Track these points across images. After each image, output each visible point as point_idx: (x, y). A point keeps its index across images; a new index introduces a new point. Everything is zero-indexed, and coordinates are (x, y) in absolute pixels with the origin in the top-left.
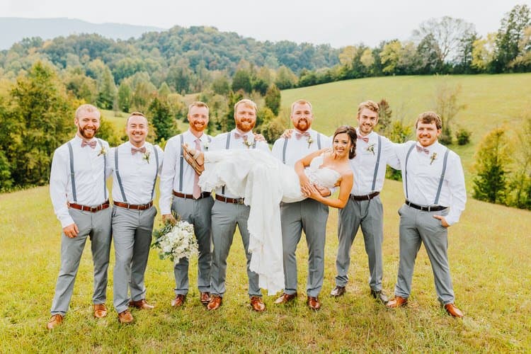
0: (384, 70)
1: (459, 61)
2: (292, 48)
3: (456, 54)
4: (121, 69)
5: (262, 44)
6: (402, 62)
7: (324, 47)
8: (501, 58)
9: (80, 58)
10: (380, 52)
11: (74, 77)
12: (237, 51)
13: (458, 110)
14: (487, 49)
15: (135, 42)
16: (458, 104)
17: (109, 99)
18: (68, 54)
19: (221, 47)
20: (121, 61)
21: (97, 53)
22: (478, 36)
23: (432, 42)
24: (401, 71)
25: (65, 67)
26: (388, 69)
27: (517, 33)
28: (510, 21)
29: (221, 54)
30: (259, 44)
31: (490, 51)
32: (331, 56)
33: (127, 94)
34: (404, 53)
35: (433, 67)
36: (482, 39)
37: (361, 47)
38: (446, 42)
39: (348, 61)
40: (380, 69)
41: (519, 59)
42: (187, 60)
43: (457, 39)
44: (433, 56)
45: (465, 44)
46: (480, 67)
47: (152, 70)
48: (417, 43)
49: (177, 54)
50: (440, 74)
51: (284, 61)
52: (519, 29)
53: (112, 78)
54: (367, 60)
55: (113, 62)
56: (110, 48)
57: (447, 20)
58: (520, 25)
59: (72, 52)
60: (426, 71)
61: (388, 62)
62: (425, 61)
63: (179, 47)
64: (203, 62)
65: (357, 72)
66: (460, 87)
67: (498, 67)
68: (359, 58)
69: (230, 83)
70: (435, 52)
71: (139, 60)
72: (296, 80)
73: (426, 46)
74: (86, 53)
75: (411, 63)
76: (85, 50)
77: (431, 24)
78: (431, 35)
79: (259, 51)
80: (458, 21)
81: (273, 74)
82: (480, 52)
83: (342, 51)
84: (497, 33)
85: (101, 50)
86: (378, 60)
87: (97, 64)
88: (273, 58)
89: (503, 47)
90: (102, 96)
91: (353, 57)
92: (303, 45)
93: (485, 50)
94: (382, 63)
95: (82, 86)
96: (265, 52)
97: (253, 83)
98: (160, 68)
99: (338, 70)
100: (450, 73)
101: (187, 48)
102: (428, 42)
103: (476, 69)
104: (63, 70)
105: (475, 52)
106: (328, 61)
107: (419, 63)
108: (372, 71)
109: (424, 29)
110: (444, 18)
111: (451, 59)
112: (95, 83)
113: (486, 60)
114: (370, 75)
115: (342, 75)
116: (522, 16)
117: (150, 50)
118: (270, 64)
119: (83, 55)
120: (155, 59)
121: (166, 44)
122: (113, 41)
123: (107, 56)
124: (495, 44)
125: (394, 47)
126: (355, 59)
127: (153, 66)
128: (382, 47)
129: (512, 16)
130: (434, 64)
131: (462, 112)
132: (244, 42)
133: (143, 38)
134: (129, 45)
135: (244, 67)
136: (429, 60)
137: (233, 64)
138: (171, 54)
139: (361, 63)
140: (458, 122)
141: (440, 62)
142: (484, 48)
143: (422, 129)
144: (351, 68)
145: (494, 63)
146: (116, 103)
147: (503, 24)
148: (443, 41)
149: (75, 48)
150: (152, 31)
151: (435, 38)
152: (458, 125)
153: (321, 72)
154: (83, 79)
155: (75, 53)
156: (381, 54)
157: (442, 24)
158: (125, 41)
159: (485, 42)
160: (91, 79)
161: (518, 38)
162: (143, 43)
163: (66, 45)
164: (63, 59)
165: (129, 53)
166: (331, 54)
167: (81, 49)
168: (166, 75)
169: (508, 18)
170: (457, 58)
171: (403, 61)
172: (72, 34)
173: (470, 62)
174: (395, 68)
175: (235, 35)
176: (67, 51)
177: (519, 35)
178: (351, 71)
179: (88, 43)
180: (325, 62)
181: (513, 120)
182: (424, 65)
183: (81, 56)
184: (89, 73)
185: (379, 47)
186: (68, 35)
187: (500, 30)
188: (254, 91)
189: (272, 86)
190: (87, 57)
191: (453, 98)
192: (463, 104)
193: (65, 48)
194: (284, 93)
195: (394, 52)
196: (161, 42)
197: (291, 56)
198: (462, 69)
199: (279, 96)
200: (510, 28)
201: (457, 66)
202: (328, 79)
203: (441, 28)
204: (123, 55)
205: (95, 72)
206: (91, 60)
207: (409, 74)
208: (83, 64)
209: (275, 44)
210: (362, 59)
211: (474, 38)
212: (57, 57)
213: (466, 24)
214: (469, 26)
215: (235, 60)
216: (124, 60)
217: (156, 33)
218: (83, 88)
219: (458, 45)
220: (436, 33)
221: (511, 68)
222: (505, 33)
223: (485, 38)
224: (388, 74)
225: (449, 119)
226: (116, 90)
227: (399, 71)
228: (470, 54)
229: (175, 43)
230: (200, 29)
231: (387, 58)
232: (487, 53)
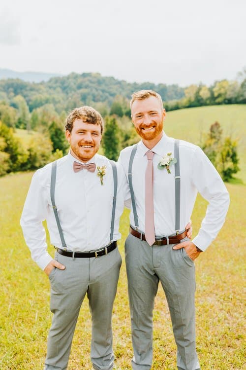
0: (216, 101)
2: (152, 86)
4: (35, 102)
5: (131, 85)
7: (175, 86)
10: (214, 88)
12: (114, 89)
15: (44, 84)
17: (25, 122)
19: (103, 87)
20: (35, 97)
21: (19, 91)
24: (229, 102)
26: (219, 100)
29: (103, 91)
30: (129, 84)
33: (37, 119)
34: (232, 88)
37: (200, 86)
39: (190, 96)
40: (214, 100)
42: (80, 95)
47: (55, 102)
48: (241, 81)
49: (73, 92)
53: (27, 108)
54: (205, 94)
55: (30, 97)
56: (28, 88)
59: (2, 91)
61: (220, 95)
63: (75, 87)
64: (90, 97)
65: (198, 102)
68: (199, 93)
69: (109, 111)
71: (47, 96)
74: (11, 91)
75: (236, 96)
76: (11, 89)
79: (129, 89)
83: (187, 88)
85: (21, 89)
86: (212, 94)
87: (19, 99)
90: (21, 120)
91: (194, 92)
92: (160, 85)
94: (215, 96)
96: (133, 89)
97: (124, 111)
98: (62, 101)
99: (184, 101)
101: (79, 87)
106: (177, 95)
107: (242, 96)
108: (208, 102)
114: (205, 104)
115: (187, 105)
117: (55, 89)
120: (58, 95)
121: (66, 85)
122: (30, 83)
123: (25, 93)
125: (224, 84)
126: (196, 94)
127: (57, 100)
128: (215, 84)
132: (119, 83)
133: (50, 81)
134: (40, 86)
135: (119, 100)
137: (111, 98)
138: (69, 91)
139: (200, 96)
144: (193, 99)
146: (29, 125)
149: (4, 88)
150: (56, 76)
153: (172, 103)
154: (8, 109)
155: (4, 91)
156: (214, 90)
158: (38, 83)
160: (13, 109)
162: (50, 84)
165: (41, 91)
166: (179, 91)
167: (8, 88)
168: (65, 106)
171: (230, 95)
172: (3, 78)
174: (225, 100)
175: (112, 78)
178: (193, 102)
179: (13, 84)
180: (174, 96)
183: (8, 93)
185: (213, 85)
188: (124, 116)
190: (12, 94)
195: (224, 88)
196: (63, 82)
202: (176, 108)
204: (37, 93)
206: (15, 96)
207: (234, 103)
208: (10, 99)
209: (140, 84)
210: (201, 93)
215: (113, 95)
216: (37, 96)
217: (59, 78)
224: (219, 104)
226: (29, 116)
227: (227, 101)
229: (72, 84)
230: (89, 75)
231: (219, 92)
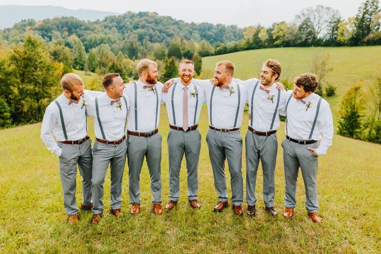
0: (275, 43)
1: (328, 37)
2: (210, 27)
3: (326, 32)
4: (90, 42)
5: (189, 25)
6: (287, 38)
7: (232, 27)
8: (357, 34)
9: (61, 34)
10: (273, 30)
11: (57, 48)
12: (172, 29)
13: (327, 72)
14: (348, 29)
15: (100, 23)
16: (327, 67)
17: (81, 63)
18: (53, 31)
19: (160, 27)
20: (90, 36)
21: (74, 30)
22: (341, 20)
23: (309, 24)
24: (287, 44)
25: (51, 40)
26: (278, 42)
27: (369, 17)
28: (364, 9)
29: (160, 31)
30: (187, 25)
31: (350, 29)
33: (94, 59)
34: (290, 31)
35: (310, 41)
36: (344, 22)
37: (258, 27)
38: (319, 23)
39: (249, 36)
40: (271, 43)
41: (371, 36)
42: (137, 36)
43: (327, 21)
44: (310, 33)
45: (333, 25)
46: (343, 41)
47: (110, 42)
48: (299, 24)
49: (129, 32)
50: (314, 46)
51: (204, 36)
52: (371, 15)
53: (83, 48)
54: (263, 36)
55: (84, 37)
56: (83, 27)
57: (320, 8)
58: (372, 12)
59: (56, 30)
60: (305, 44)
61: (278, 38)
62: (304, 37)
63: (131, 27)
64: (147, 37)
65: (256, 44)
66: (329, 56)
67: (356, 41)
68: (257, 34)
69: (167, 52)
70: (311, 31)
71: (103, 36)
72: (213, 50)
73: (304, 26)
74: (65, 30)
75: (294, 38)
76: (65, 28)
77: (308, 10)
78: (308, 18)
79: (187, 30)
80: (328, 8)
81: (197, 46)
82: (343, 31)
83: (245, 30)
84: (355, 17)
85: (76, 28)
86: (271, 36)
87: (73, 38)
88: (196, 35)
89: (360, 27)
90: (77, 61)
91: (253, 34)
92: (218, 25)
93: (346, 29)
94: (274, 38)
95: (62, 53)
96: (191, 30)
97: (182, 52)
98: (118, 41)
99: (242, 43)
100: (322, 46)
101: (136, 27)
103: (340, 43)
104: (50, 42)
105: (340, 31)
106: (236, 37)
107: (300, 38)
108: (266, 44)
109: (303, 14)
110: (318, 6)
111: (322, 36)
112: (72, 51)
113: (347, 37)
114: (265, 47)
115: (246, 47)
116: (373, 5)
117: (110, 28)
118: (195, 38)
119: (63, 32)
120: (114, 35)
121: (122, 24)
122: (85, 22)
123: (80, 32)
124: (354, 25)
125: (282, 27)
126: (255, 35)
127: (113, 40)
128: (274, 27)
129: (366, 5)
130: (310, 39)
131: (330, 73)
132: (177, 23)
133: (106, 20)
134: (96, 25)
135: (177, 41)
136: (307, 36)
137: (169, 39)
138: (125, 31)
139: (259, 38)
140: (327, 81)
141: (314, 38)
142: (346, 28)
144: (251, 41)
145: (352, 39)
146: (86, 66)
147: (359, 11)
148: (317, 23)
149: (58, 27)
150: (112, 15)
151: (311, 20)
152: (327, 83)
153: (230, 44)
154: (63, 48)
155: (58, 30)
156: (273, 32)
157: (316, 10)
158: (93, 22)
159: (346, 24)
160: (68, 48)
161: (370, 21)
162: (105, 23)
163: (52, 25)
164: (49, 34)
165: (96, 31)
166: (237, 32)
167: (62, 27)
168: (121, 46)
169: (363, 6)
170: (326, 35)
171: (289, 37)
172: (56, 17)
173: (336, 38)
174: (283, 42)
175: (170, 18)
176: (53, 29)
177: (371, 19)
178: (252, 44)
179: (67, 23)
180: (233, 37)
181: (367, 79)
182: (304, 39)
183: (62, 32)
184: (68, 45)
185: (271, 27)
186: (53, 18)
187: (357, 15)
188: (183, 58)
189: (196, 54)
190: (66, 33)
191: (324, 63)
192: (330, 68)
193: (51, 27)
194: (204, 59)
195: (282, 30)
196: (118, 23)
197: (210, 33)
198: (330, 43)
199: (201, 62)
200: (365, 13)
201: (326, 40)
202: (235, 50)
203: (316, 13)
204: (91, 32)
205: (72, 44)
206: (69, 35)
207: (292, 46)
208: (64, 38)
209: (198, 24)
210: (260, 36)
211: (339, 21)
212: (46, 33)
213: (334, 10)
214: (335, 12)
215: (170, 35)
216: (92, 35)
217: (115, 16)
218: (63, 55)
219: (327, 26)
220: (312, 17)
221: (365, 42)
222: (361, 17)
223: (347, 20)
224: (277, 46)
225: (321, 78)
226: (86, 56)
227: (285, 44)
228: (336, 32)
229: (128, 23)
230: (146, 14)
231: (277, 35)
232: (348, 31)
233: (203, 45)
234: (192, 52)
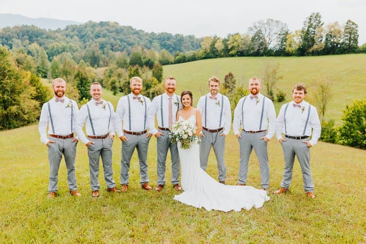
0: (230, 53)
1: (278, 48)
2: (169, 37)
3: (276, 43)
4: (52, 50)
5: (149, 35)
6: (241, 48)
7: (190, 37)
8: (304, 46)
9: (22, 42)
10: (228, 41)
11: (19, 56)
12: (132, 39)
13: (277, 79)
14: (295, 40)
15: (61, 32)
16: (278, 75)
17: (44, 71)
18: (14, 39)
19: (121, 36)
20: (52, 44)
21: (35, 39)
22: (289, 32)
23: (261, 35)
24: (241, 54)
25: (11, 48)
26: (232, 52)
27: (313, 30)
28: (309, 23)
29: (121, 41)
30: (147, 34)
31: (297, 41)
32: (195, 43)
33: (57, 68)
34: (243, 42)
35: (262, 51)
36: (292, 34)
37: (215, 38)
38: (269, 35)
39: (206, 46)
40: (227, 52)
41: (315, 47)
42: (98, 44)
43: (277, 33)
44: (262, 44)
45: (282, 37)
46: (291, 52)
47: (73, 51)
48: (251, 35)
49: (91, 40)
50: (266, 56)
51: (163, 46)
52: (315, 28)
53: (46, 56)
54: (219, 46)
55: (46, 45)
56: (44, 36)
57: (270, 21)
58: (315, 25)
59: (16, 38)
60: (257, 54)
61: (233, 48)
62: (256, 48)
63: (92, 35)
64: (109, 46)
65: (212, 54)
66: (279, 65)
67: (302, 52)
68: (214, 45)
69: (128, 61)
70: (263, 42)
71: (65, 44)
72: (172, 59)
73: (257, 38)
74: (27, 39)
75: (248, 48)
76: (26, 37)
77: (260, 23)
78: (260, 30)
79: (147, 39)
80: (277, 22)
81: (156, 55)
82: (291, 42)
83: (202, 40)
84: (302, 30)
85: (37, 37)
86: (226, 46)
87: (34, 46)
88: (156, 44)
89: (305, 39)
90: (39, 69)
91: (210, 44)
92: (177, 35)
93: (294, 41)
94: (229, 48)
95: (25, 62)
96: (151, 39)
97: (144, 61)
98: (79, 49)
99: (200, 52)
100: (272, 56)
101: (98, 36)
102: (258, 36)
103: (288, 53)
104: (10, 50)
105: (288, 42)
106: (193, 46)
107: (253, 49)
108: (222, 54)
109: (255, 27)
110: (269, 20)
111: (273, 47)
112: (34, 59)
113: (295, 47)
114: (221, 57)
115: (203, 56)
116: (316, 20)
117: (72, 37)
118: (155, 48)
119: (24, 40)
120: (76, 43)
121: (83, 33)
122: (46, 30)
123: (41, 41)
124: (300, 37)
125: (237, 38)
126: (211, 45)
127: (75, 48)
128: (229, 37)
129: (310, 19)
130: (262, 49)
131: (280, 81)
132: (137, 33)
133: (67, 29)
134: (57, 34)
135: (137, 50)
136: (259, 47)
137: (130, 48)
138: (87, 40)
139: (215, 48)
140: (278, 87)
141: (266, 48)
142: (294, 40)
143: (296, 93)
144: (209, 51)
145: (299, 49)
146: (49, 74)
147: (304, 24)
148: (268, 34)
149: (18, 35)
150: (73, 24)
151: (262, 32)
152: (278, 89)
153: (189, 53)
154: (26, 57)
155: (19, 38)
156: (228, 43)
157: (267, 23)
158: (54, 31)
159: (294, 36)
160: (31, 57)
161: (314, 34)
162: (67, 32)
163: (12, 33)
164: (10, 42)
165: (57, 39)
166: (195, 42)
167: (23, 36)
168: (83, 55)
169: (308, 21)
170: (276, 46)
171: (243, 48)
172: (16, 25)
173: (285, 49)
174: (237, 52)
175: (130, 28)
176: (13, 37)
177: (315, 32)
178: (209, 53)
179: (28, 32)
180: (191, 47)
181: (312, 86)
182: (256, 50)
184: (29, 53)
185: (227, 38)
186: (13, 26)
187: (303, 28)
188: (144, 66)
189: (156, 63)
190: (27, 41)
191: (274, 72)
192: (280, 76)
193: (11, 35)
194: (165, 68)
195: (237, 41)
196: (80, 31)
197: (169, 42)
198: (280, 53)
199: (161, 70)
200: (309, 27)
201: (276, 51)
202: (193, 59)
203: (266, 26)
204: (53, 41)
205: (33, 52)
206: (30, 44)
207: (246, 56)
208: (25, 46)
209: (158, 34)
210: (216, 46)
211: (287, 33)
212: (6, 41)
213: (282, 24)
214: (284, 25)
215: (130, 45)
216: (54, 44)
217: (76, 25)
218: (27, 63)
219: (277, 37)
220: (263, 30)
221: (310, 53)
222: (306, 30)
223: (294, 33)
224: (232, 56)
225: (272, 85)
226: (49, 65)
227: (239, 54)
228: (285, 43)
229: (90, 32)
230: (107, 24)
231: (232, 45)
232: (295, 43)
233: (163, 54)
234: (152, 60)
